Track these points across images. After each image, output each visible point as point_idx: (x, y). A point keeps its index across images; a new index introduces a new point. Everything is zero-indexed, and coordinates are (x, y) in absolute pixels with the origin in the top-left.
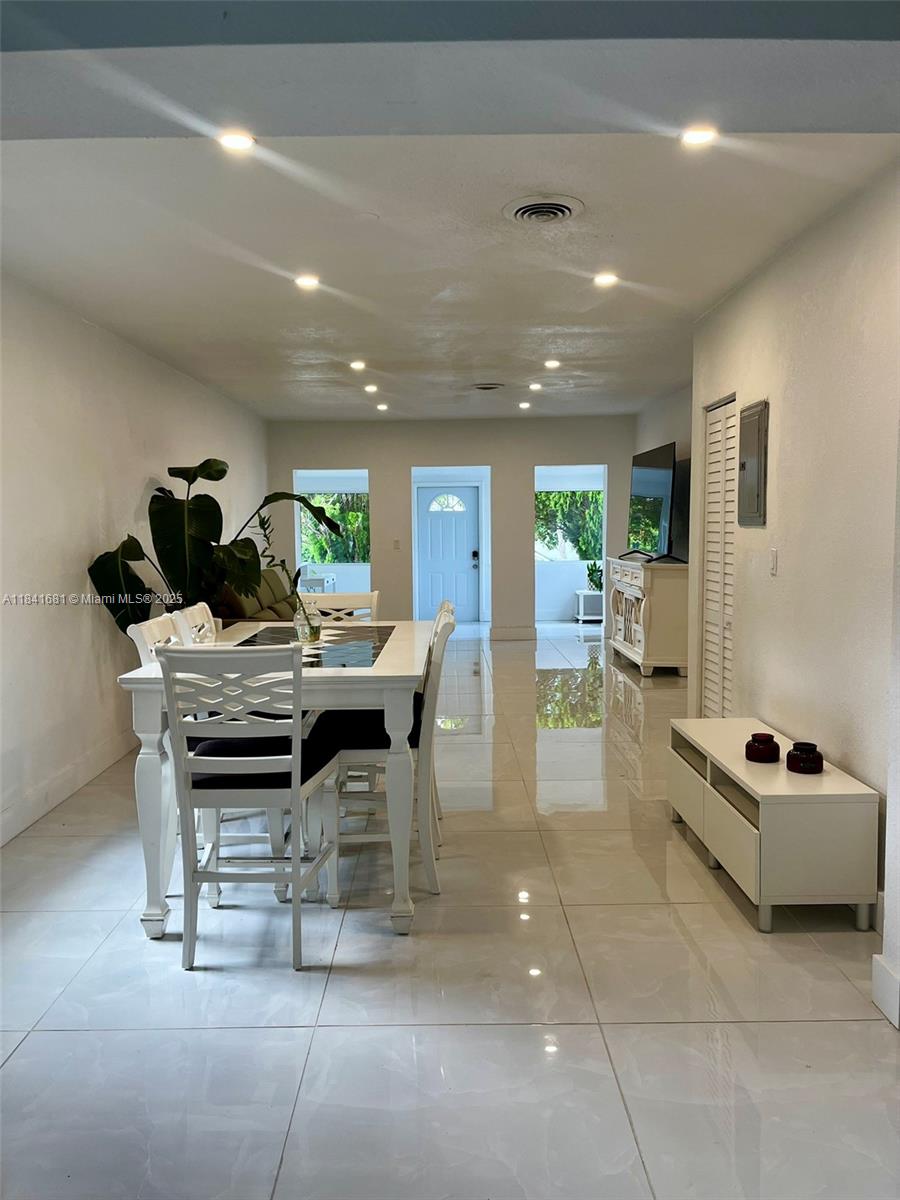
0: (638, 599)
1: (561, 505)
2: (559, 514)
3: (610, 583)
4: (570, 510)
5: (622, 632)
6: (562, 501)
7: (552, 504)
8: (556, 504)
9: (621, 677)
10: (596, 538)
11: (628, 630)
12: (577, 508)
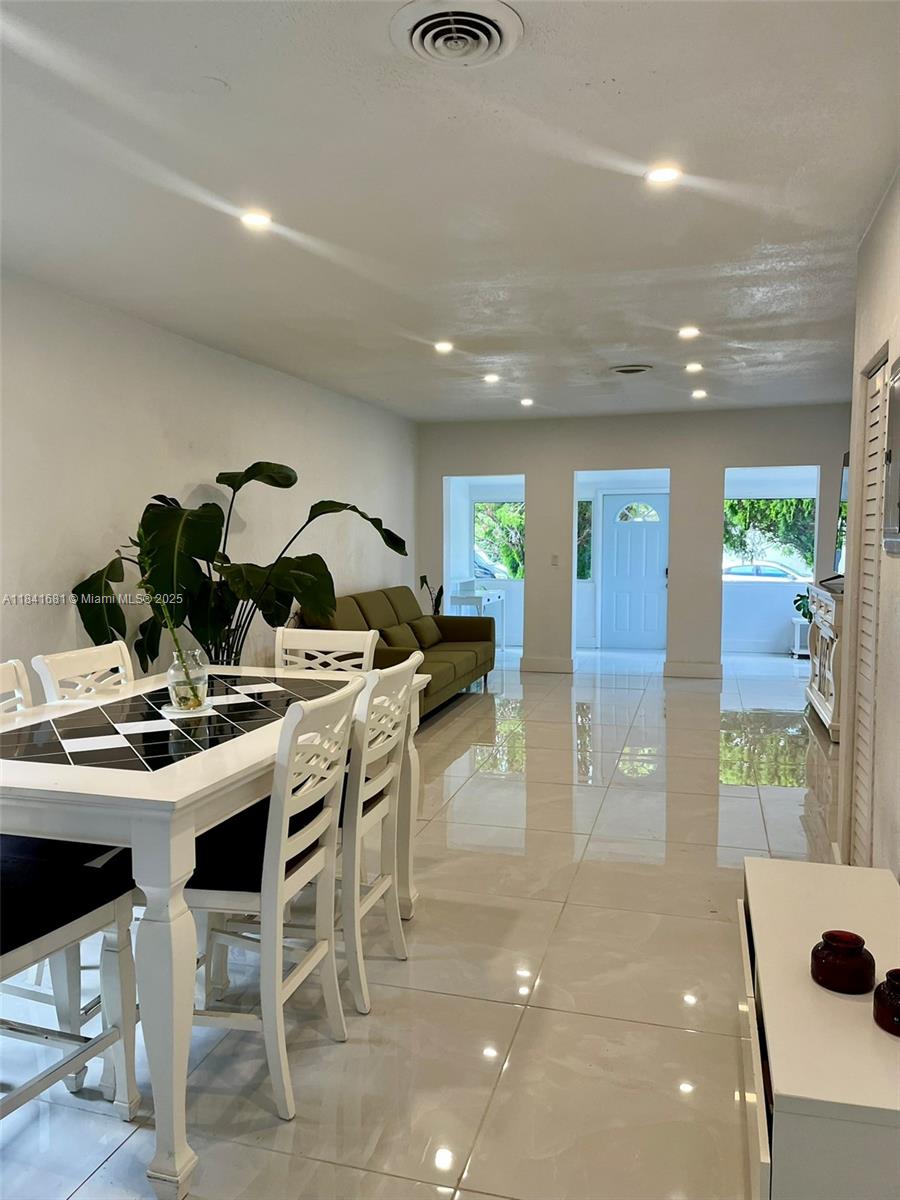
0: (832, 639)
1: (784, 515)
2: (781, 526)
5: (817, 679)
7: (773, 513)
8: (777, 514)
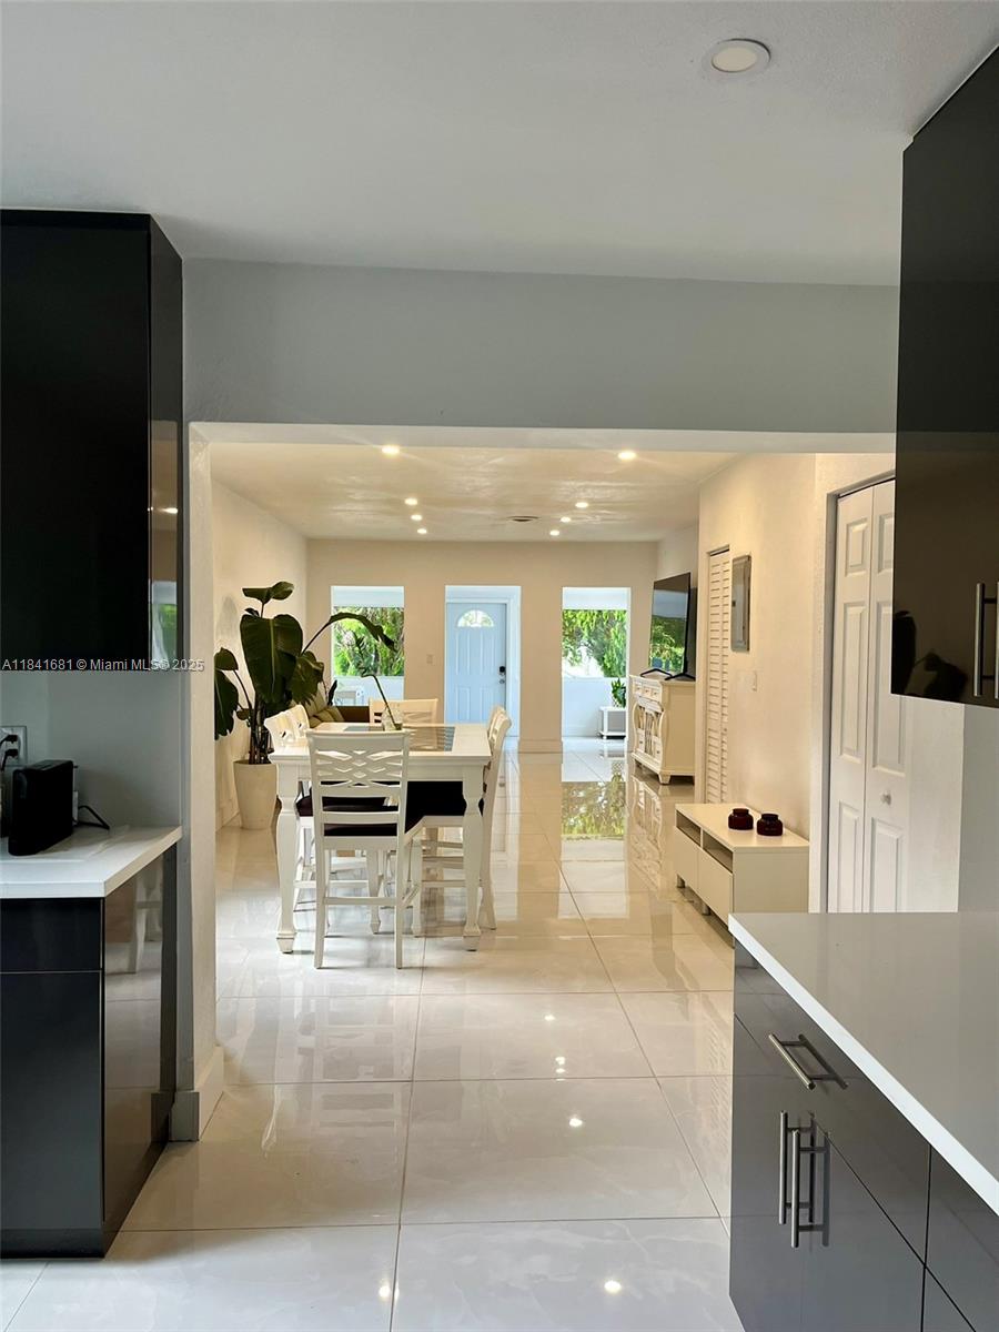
0: (657, 714)
1: (587, 623)
2: (586, 633)
3: (633, 699)
4: (596, 628)
5: (643, 745)
6: (588, 620)
7: (579, 622)
8: (582, 622)
9: (642, 786)
10: (621, 657)
11: (648, 741)
12: (603, 626)
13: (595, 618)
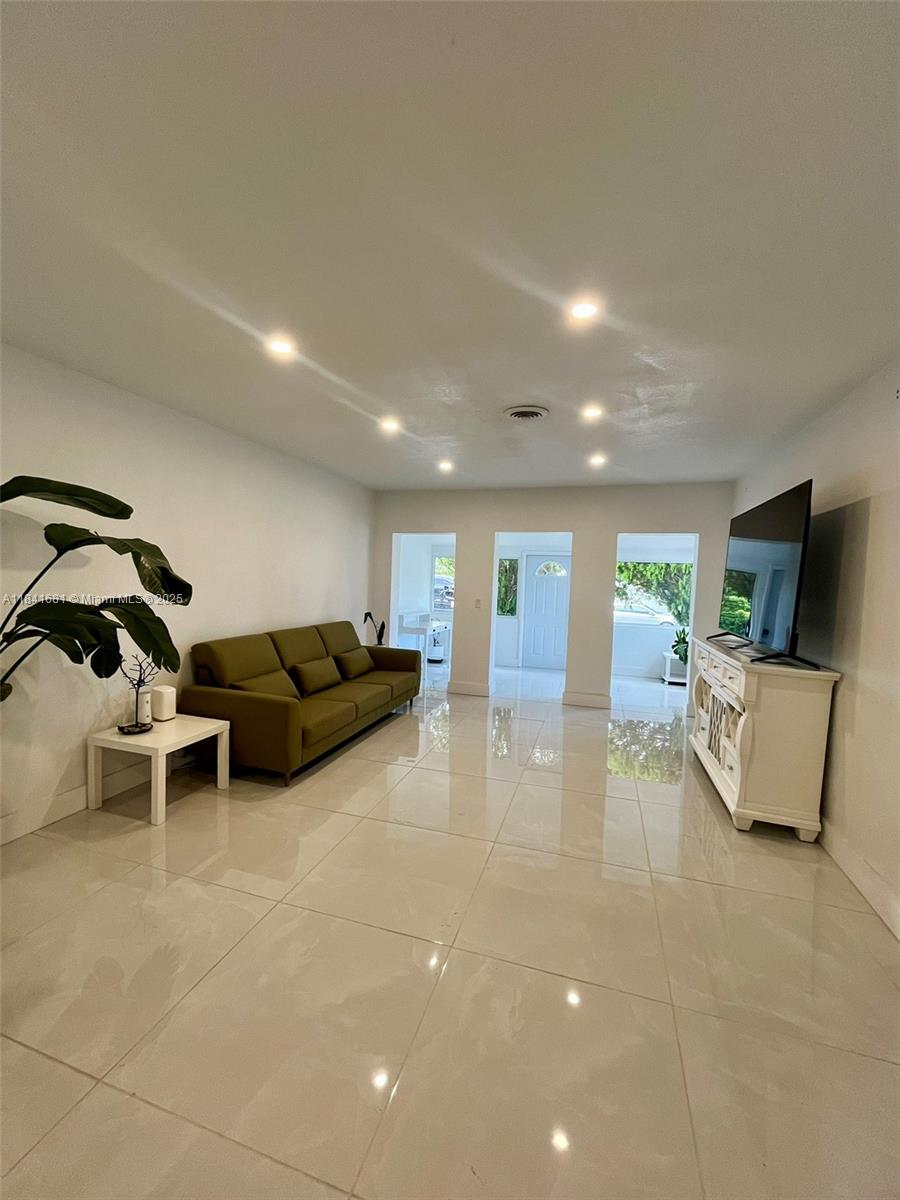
0: (733, 709)
5: (706, 734)
13: (663, 572)
